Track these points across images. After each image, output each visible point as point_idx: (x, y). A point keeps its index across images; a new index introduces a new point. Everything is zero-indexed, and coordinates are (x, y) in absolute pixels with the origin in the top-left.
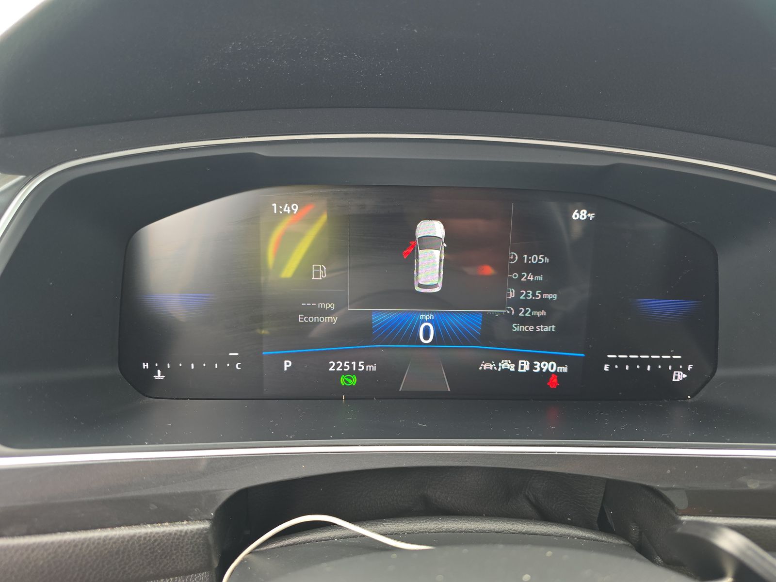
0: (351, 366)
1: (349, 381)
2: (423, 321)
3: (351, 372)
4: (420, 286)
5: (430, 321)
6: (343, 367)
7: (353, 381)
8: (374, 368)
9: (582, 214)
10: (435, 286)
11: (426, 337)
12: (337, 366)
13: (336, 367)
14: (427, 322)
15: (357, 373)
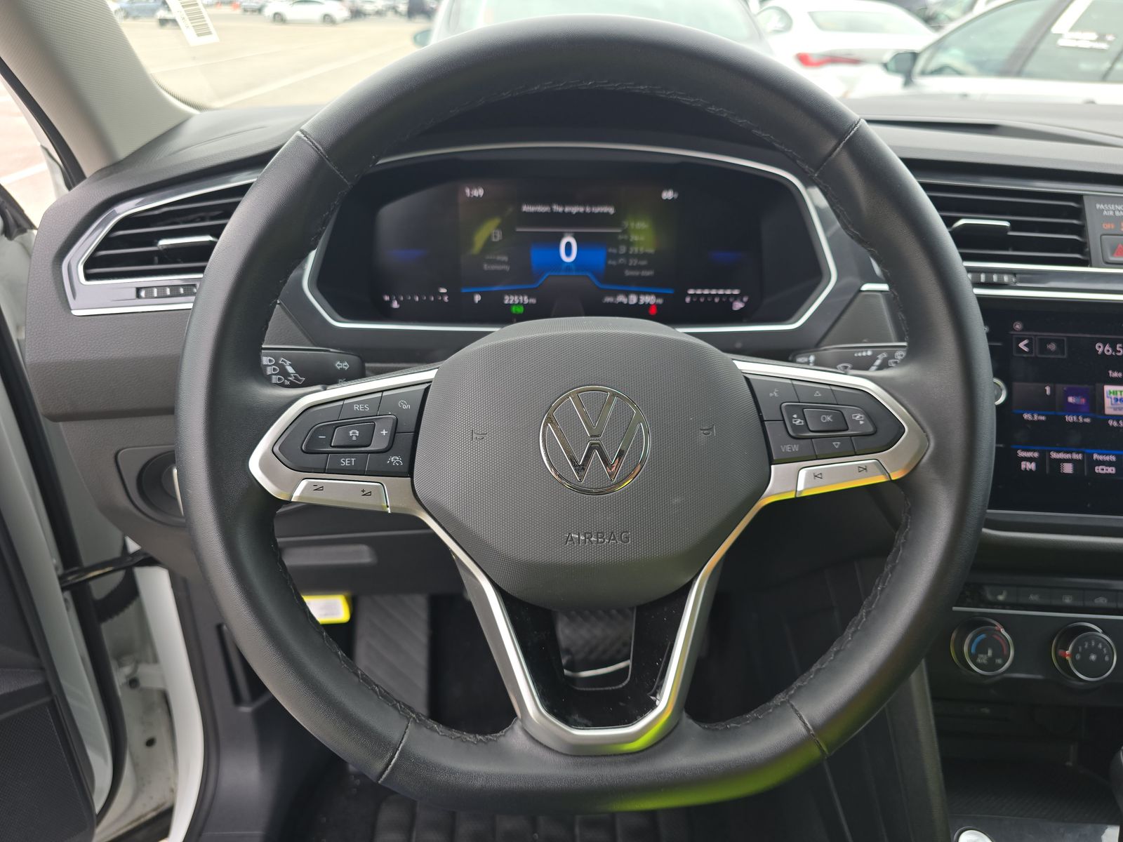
0: (519, 300)
3: (519, 304)
6: (514, 301)
8: (535, 302)
12: (510, 300)
15: (523, 304)
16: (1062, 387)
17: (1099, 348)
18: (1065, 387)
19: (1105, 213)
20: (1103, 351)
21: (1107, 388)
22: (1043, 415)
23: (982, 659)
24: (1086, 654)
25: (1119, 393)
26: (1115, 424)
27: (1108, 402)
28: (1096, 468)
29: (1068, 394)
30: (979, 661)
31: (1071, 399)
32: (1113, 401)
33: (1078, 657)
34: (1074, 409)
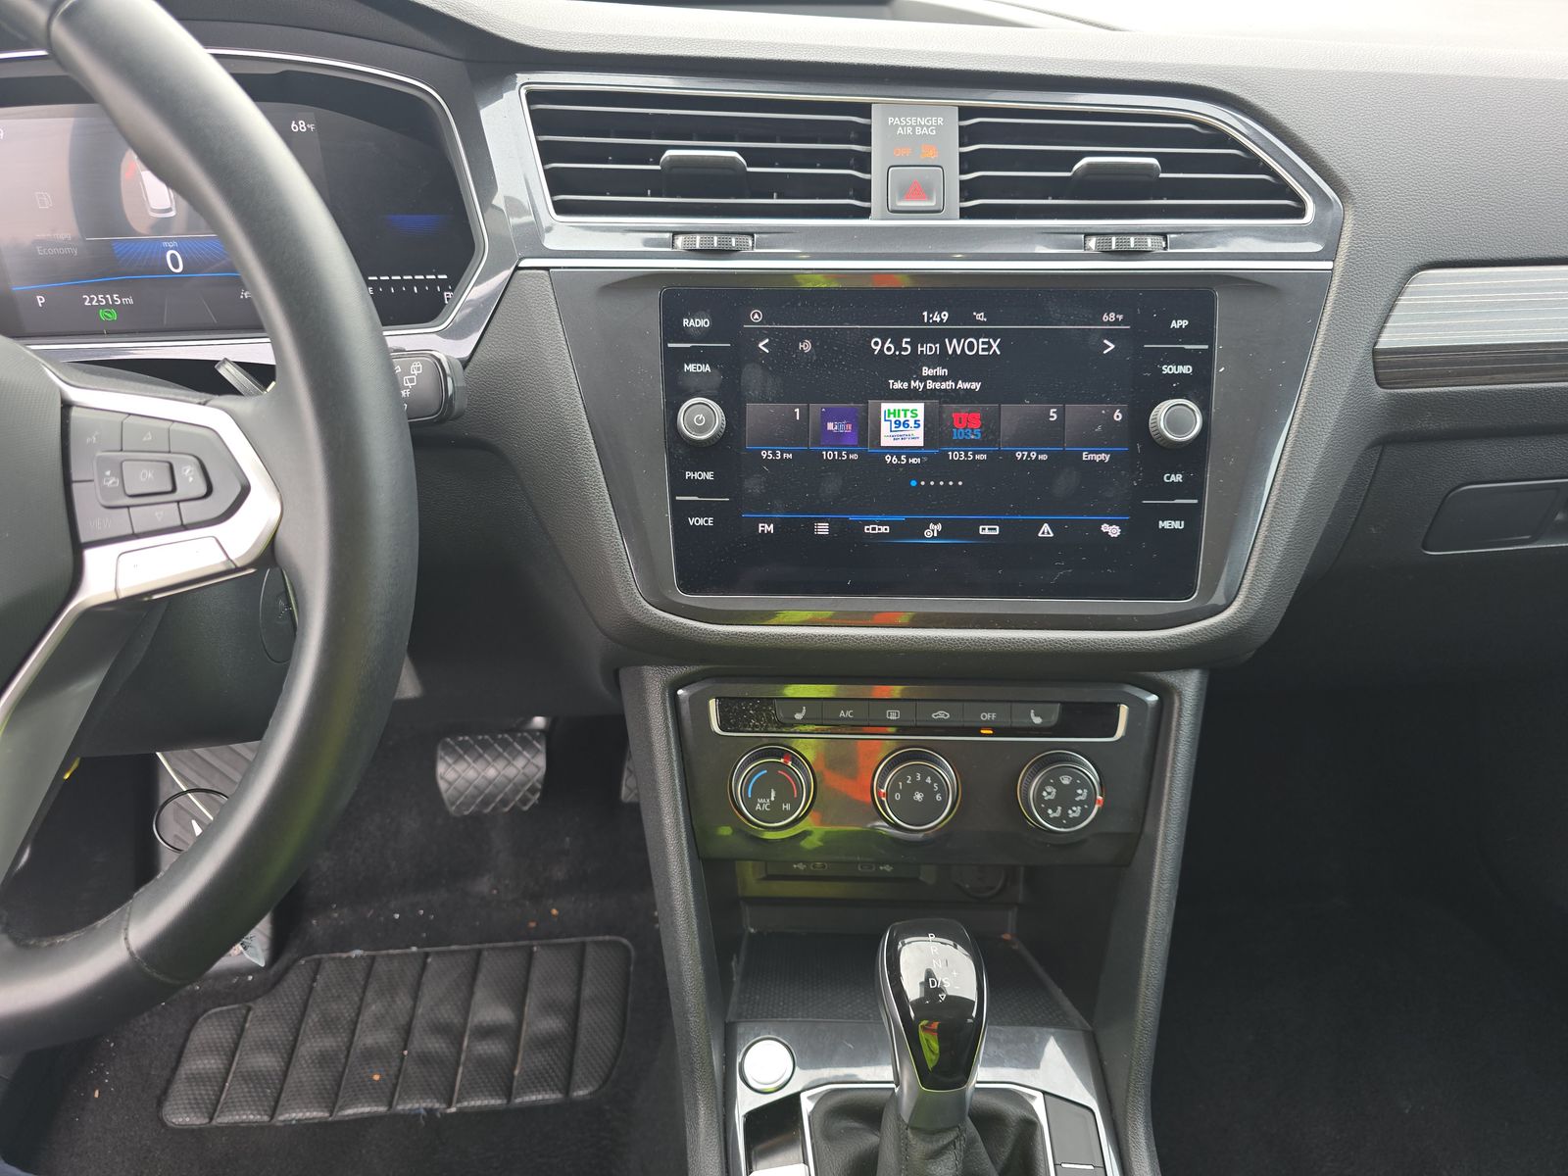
0: (107, 299)
1: (108, 315)
2: (168, 249)
3: (107, 306)
4: (153, 210)
5: (175, 248)
6: (98, 301)
7: (113, 316)
8: (131, 302)
9: (301, 126)
10: (168, 210)
11: (176, 266)
12: (92, 300)
13: (91, 302)
14: (172, 249)
15: (114, 306)
16: (817, 409)
17: (876, 345)
18: (822, 407)
19: (900, 131)
20: (881, 350)
21: (885, 406)
22: (789, 452)
23: (762, 805)
24: (908, 791)
25: (902, 413)
26: (895, 460)
27: (885, 427)
28: (866, 527)
29: (827, 417)
30: (758, 807)
31: (830, 426)
32: (893, 425)
33: (898, 796)
34: (836, 440)
